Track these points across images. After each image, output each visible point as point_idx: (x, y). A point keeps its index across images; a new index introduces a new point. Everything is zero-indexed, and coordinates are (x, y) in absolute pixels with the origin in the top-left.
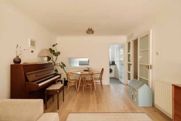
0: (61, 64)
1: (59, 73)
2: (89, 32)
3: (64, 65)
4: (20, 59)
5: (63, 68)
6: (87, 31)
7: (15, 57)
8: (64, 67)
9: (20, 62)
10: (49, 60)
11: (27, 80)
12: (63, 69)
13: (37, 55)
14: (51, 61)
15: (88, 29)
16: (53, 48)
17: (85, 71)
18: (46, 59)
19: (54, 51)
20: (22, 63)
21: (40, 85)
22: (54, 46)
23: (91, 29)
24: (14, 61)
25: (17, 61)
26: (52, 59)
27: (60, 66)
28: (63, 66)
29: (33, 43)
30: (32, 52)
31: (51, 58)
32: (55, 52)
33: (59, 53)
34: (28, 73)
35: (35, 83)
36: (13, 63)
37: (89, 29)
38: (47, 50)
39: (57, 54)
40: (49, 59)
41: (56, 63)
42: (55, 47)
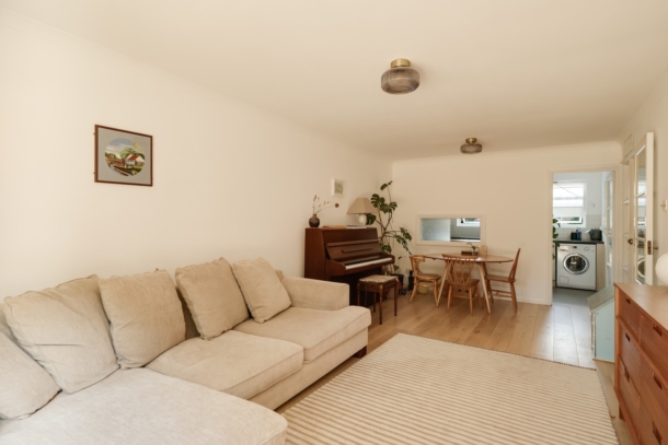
0: (400, 234)
1: (393, 253)
2: (468, 149)
3: (409, 237)
4: (318, 220)
5: (405, 242)
6: (462, 147)
7: (311, 216)
8: (407, 240)
9: (318, 224)
10: (372, 222)
11: (328, 256)
12: (401, 245)
13: (346, 211)
14: (375, 225)
15: (464, 142)
16: (381, 194)
17: (464, 253)
18: (363, 219)
19: (383, 200)
20: (320, 226)
21: (348, 267)
22: (383, 187)
23: (475, 140)
24: (311, 223)
25: (314, 223)
26: (378, 219)
27: (396, 236)
28: (405, 237)
29: (339, 188)
30: (337, 205)
31: (375, 217)
32: (387, 202)
33: (394, 205)
34: (329, 244)
35: (343, 263)
36: (308, 226)
37: (467, 141)
38: (365, 200)
39: (389, 208)
40: (371, 218)
41: (388, 229)
42: (386, 189)
